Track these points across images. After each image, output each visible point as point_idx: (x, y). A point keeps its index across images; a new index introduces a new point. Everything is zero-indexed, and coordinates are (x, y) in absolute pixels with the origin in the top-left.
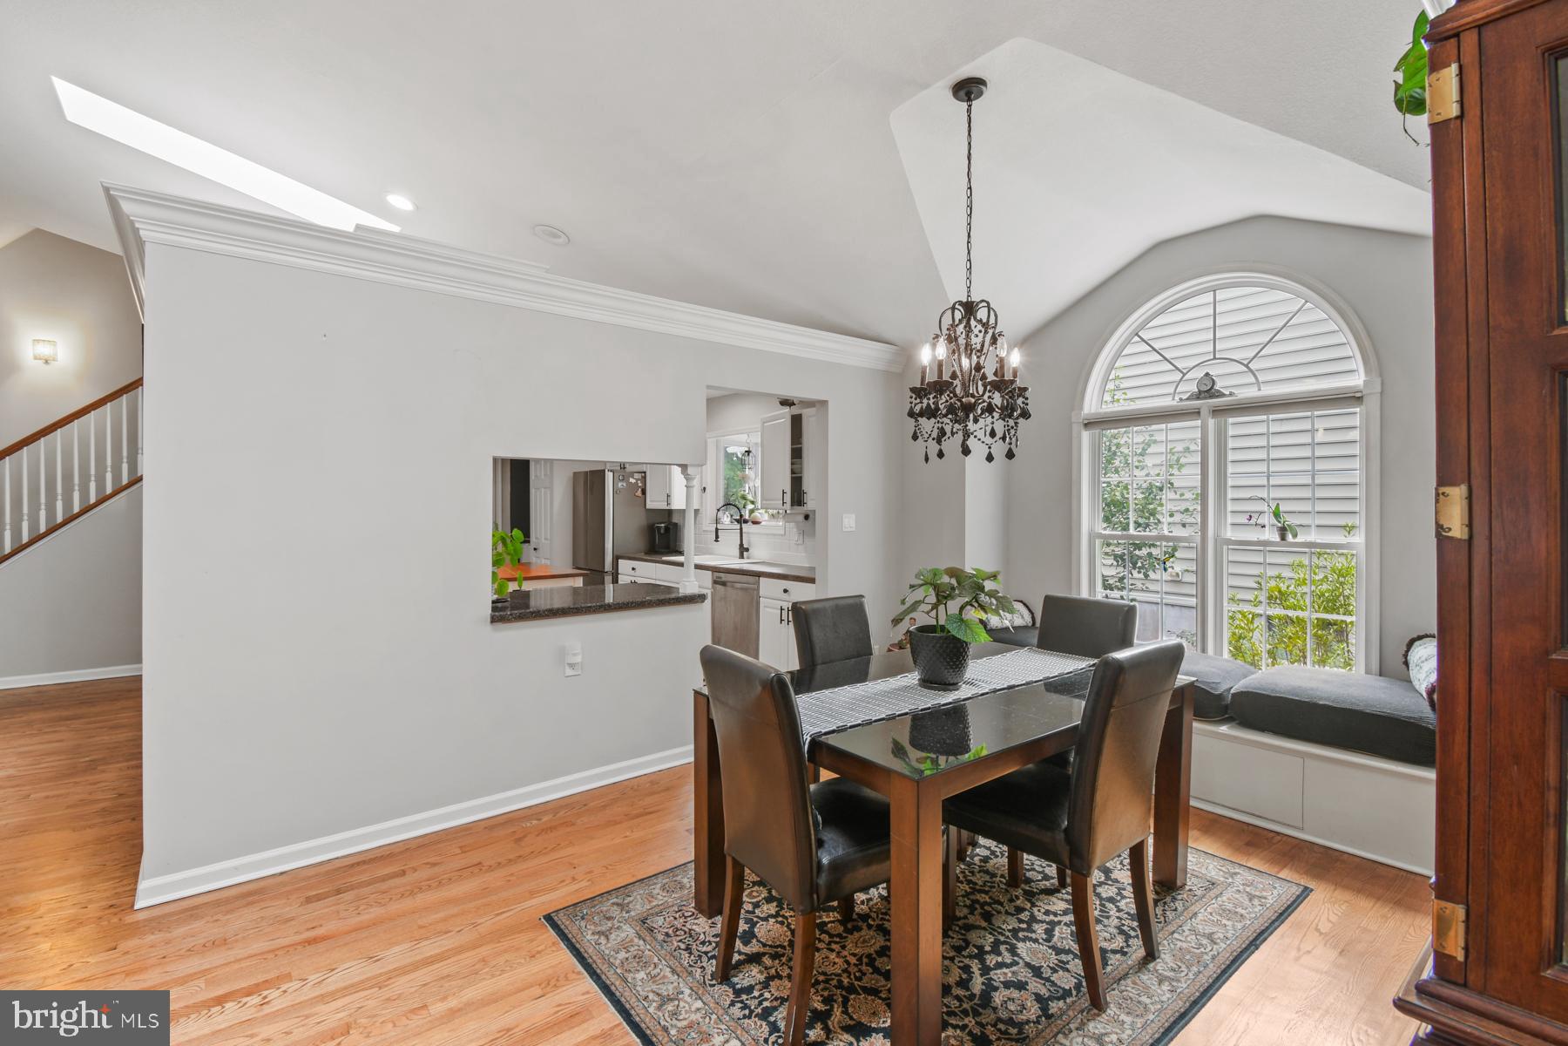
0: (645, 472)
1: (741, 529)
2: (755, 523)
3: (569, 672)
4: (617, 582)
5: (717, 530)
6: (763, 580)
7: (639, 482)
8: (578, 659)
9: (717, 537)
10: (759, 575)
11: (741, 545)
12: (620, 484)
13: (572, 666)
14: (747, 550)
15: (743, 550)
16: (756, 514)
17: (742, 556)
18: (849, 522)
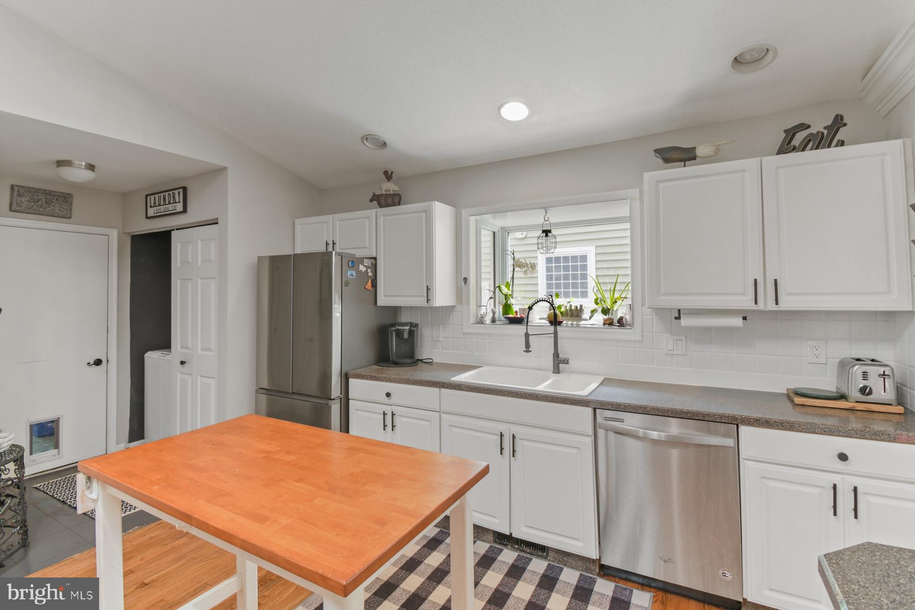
0: (375, 259)
1: (556, 333)
7: (369, 270)
9: (528, 345)
10: (736, 422)
11: (556, 355)
12: (349, 273)
14: (566, 362)
15: (559, 363)
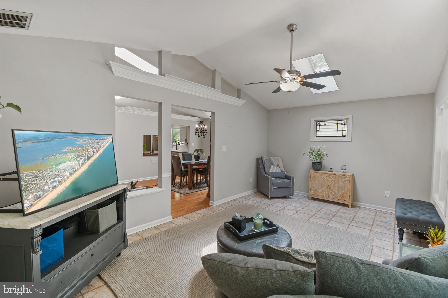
1: (177, 145)
2: (179, 144)
3: (153, 163)
4: (153, 153)
5: (172, 145)
6: (180, 153)
8: (154, 161)
9: (172, 146)
10: (179, 152)
11: (177, 148)
13: (153, 162)
14: (178, 149)
15: (177, 149)
16: (179, 143)
17: (177, 150)
18: (193, 144)
